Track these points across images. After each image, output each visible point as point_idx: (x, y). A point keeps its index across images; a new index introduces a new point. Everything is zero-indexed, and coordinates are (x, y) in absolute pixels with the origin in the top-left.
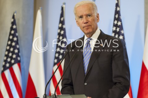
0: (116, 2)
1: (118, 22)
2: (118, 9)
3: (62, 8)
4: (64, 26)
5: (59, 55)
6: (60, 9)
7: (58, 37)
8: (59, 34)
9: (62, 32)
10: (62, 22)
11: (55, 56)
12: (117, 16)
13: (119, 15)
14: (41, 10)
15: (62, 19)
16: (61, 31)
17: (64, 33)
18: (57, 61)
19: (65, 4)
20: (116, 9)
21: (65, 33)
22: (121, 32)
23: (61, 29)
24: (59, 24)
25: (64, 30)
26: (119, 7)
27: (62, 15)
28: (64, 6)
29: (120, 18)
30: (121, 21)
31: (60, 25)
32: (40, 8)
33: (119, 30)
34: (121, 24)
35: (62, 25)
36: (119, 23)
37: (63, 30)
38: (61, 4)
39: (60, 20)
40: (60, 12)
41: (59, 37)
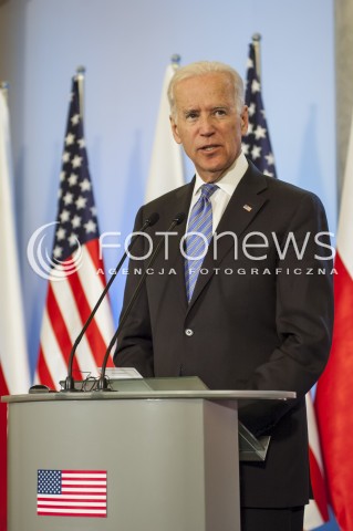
0: (249, 64)
1: (255, 129)
2: (255, 87)
3: (75, 85)
4: (82, 143)
5: (68, 235)
6: (69, 86)
7: (62, 176)
8: (68, 168)
9: (77, 162)
10: (75, 130)
11: (56, 237)
12: (252, 110)
13: (259, 107)
14: (5, 90)
15: (75, 120)
16: (72, 158)
17: (82, 162)
18: (63, 253)
19: (82, 70)
20: (249, 85)
21: (85, 162)
22: (267, 161)
23: (74, 150)
24: (66, 136)
25: (82, 153)
26: (259, 81)
27: (75, 107)
28: (81, 78)
29: (262, 115)
30: (264, 125)
31: (70, 139)
32: (4, 84)
33: (261, 153)
34: (267, 134)
35: (76, 140)
36: (260, 133)
37: (80, 156)
38: (72, 73)
39: (70, 122)
40: (69, 97)
41: (67, 176)
